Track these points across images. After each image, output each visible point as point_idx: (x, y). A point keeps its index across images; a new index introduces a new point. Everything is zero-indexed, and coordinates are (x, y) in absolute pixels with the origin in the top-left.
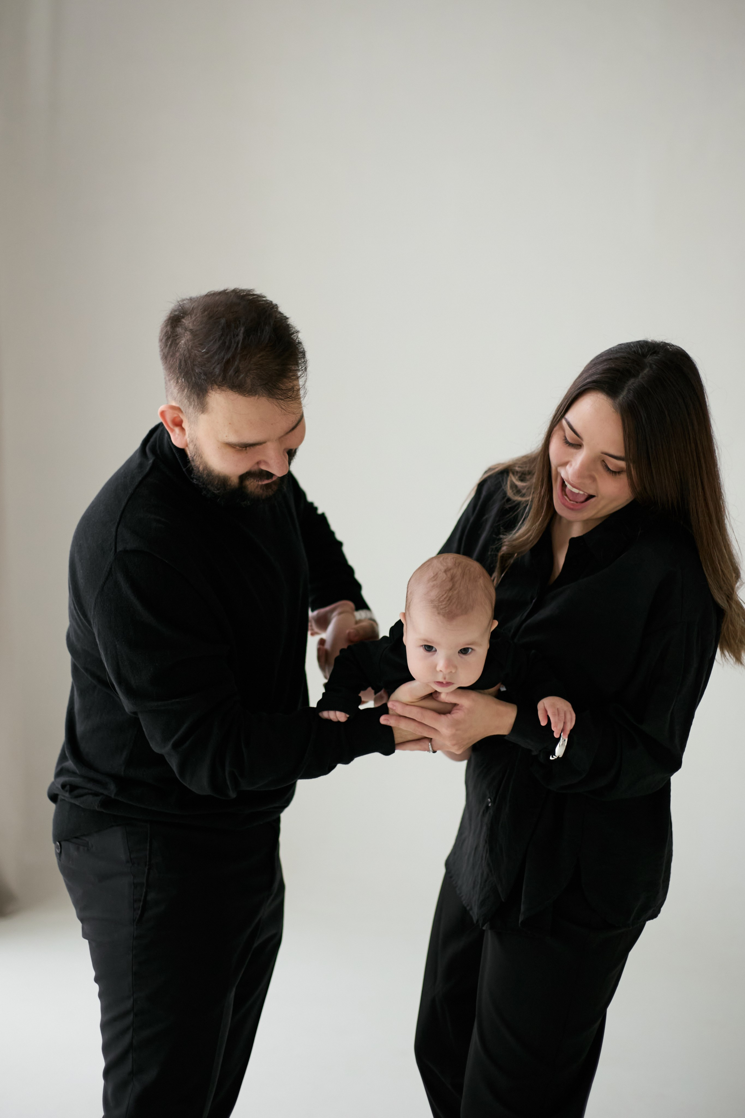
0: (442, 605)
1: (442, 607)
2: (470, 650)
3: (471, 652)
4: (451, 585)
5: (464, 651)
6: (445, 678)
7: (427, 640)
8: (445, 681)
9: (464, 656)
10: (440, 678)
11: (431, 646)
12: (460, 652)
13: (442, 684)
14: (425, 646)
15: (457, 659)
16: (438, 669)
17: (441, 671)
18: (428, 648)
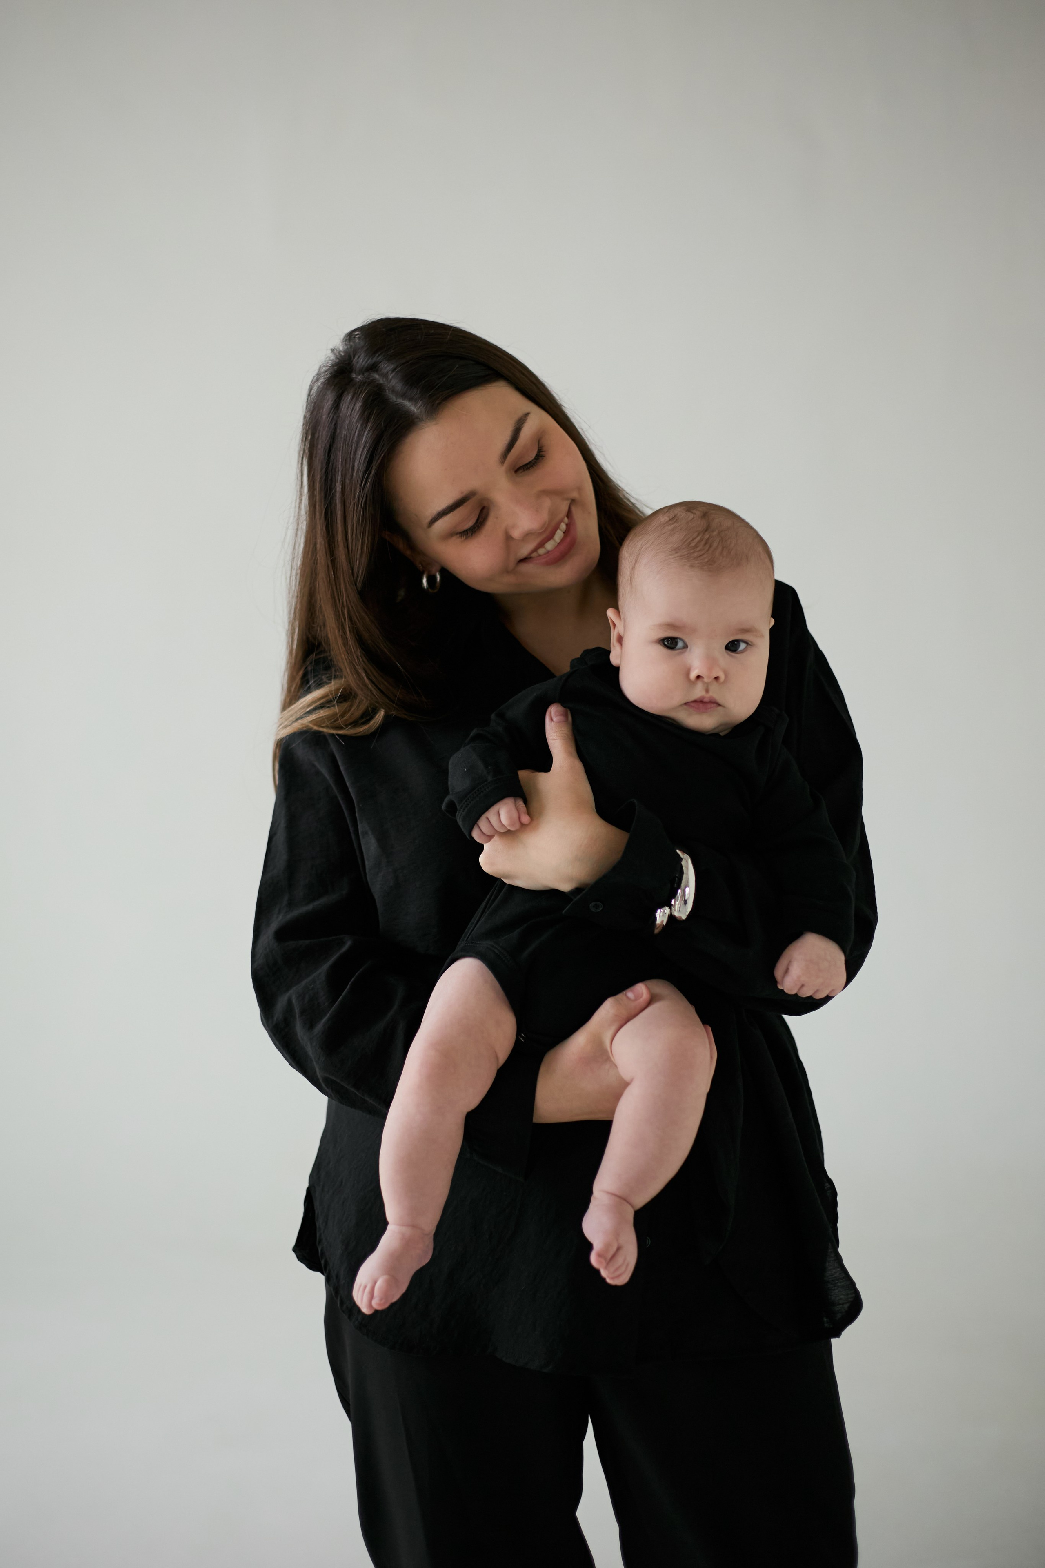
0: (694, 552)
1: (695, 555)
2: (743, 646)
3: (745, 650)
4: (705, 526)
5: (732, 647)
6: (707, 691)
7: (671, 626)
8: (707, 696)
9: (733, 654)
10: (698, 692)
11: (676, 638)
12: (727, 648)
13: (702, 704)
14: (667, 638)
15: (725, 659)
16: (693, 675)
17: (698, 677)
18: (670, 643)
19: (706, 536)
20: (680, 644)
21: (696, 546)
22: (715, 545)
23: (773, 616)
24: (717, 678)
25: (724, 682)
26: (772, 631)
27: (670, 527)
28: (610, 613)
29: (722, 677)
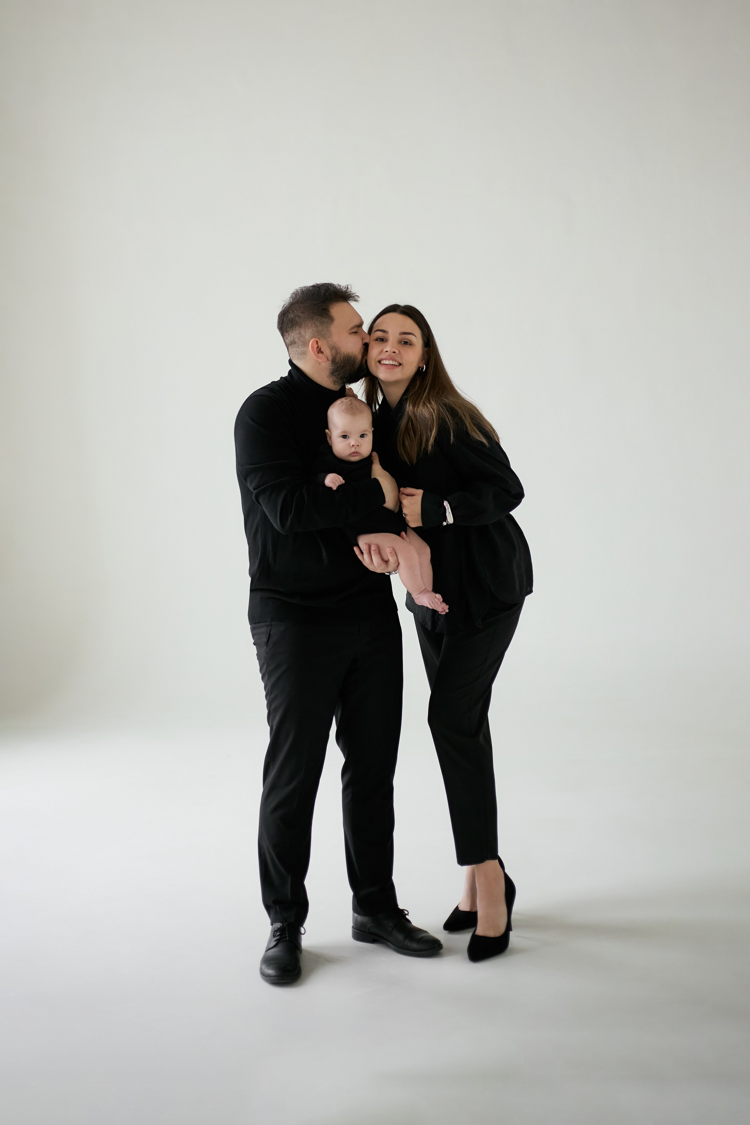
3: (365, 436)
6: (355, 449)
7: (344, 432)
8: (356, 450)
9: (363, 438)
10: (353, 450)
11: (346, 435)
12: (361, 437)
13: (356, 453)
14: (343, 436)
15: (360, 440)
16: (351, 445)
17: (353, 446)
18: (345, 437)
19: (351, 406)
20: (348, 437)
21: (349, 409)
22: (354, 408)
23: (373, 427)
24: (358, 445)
25: (360, 447)
26: (373, 432)
27: (341, 404)
28: (327, 431)
29: (359, 445)
